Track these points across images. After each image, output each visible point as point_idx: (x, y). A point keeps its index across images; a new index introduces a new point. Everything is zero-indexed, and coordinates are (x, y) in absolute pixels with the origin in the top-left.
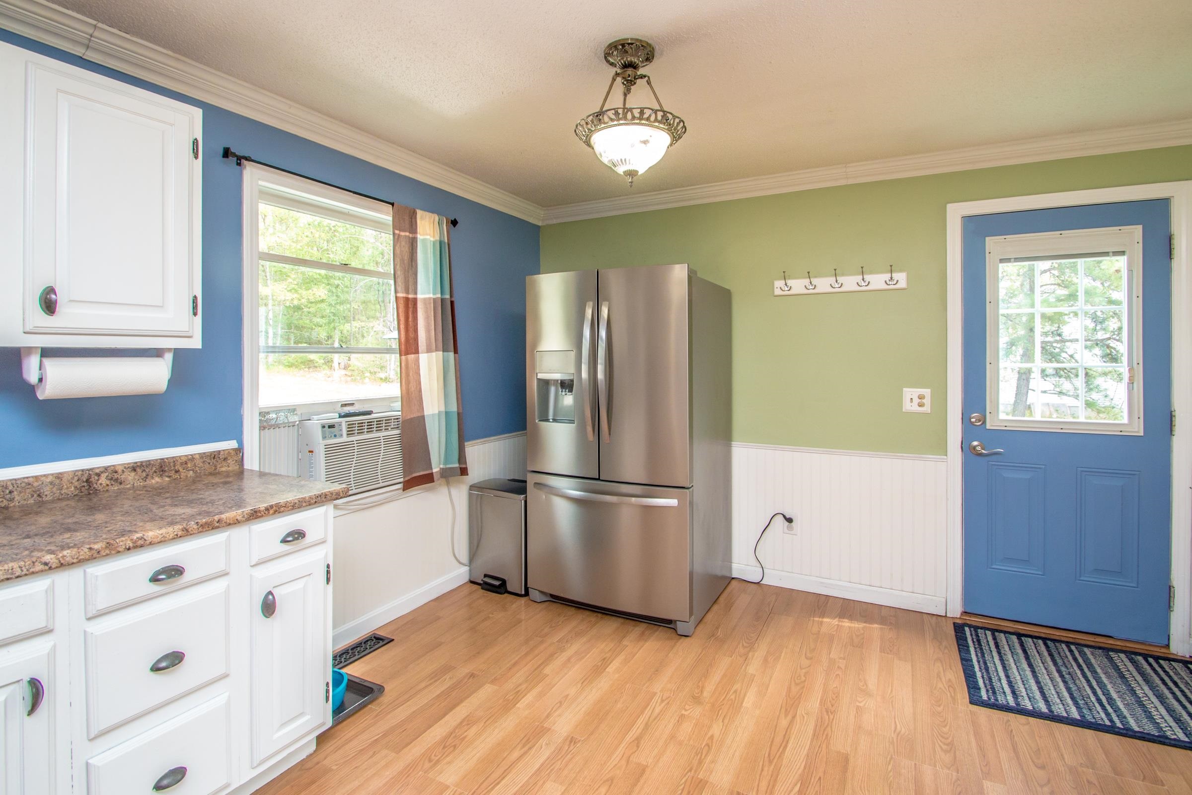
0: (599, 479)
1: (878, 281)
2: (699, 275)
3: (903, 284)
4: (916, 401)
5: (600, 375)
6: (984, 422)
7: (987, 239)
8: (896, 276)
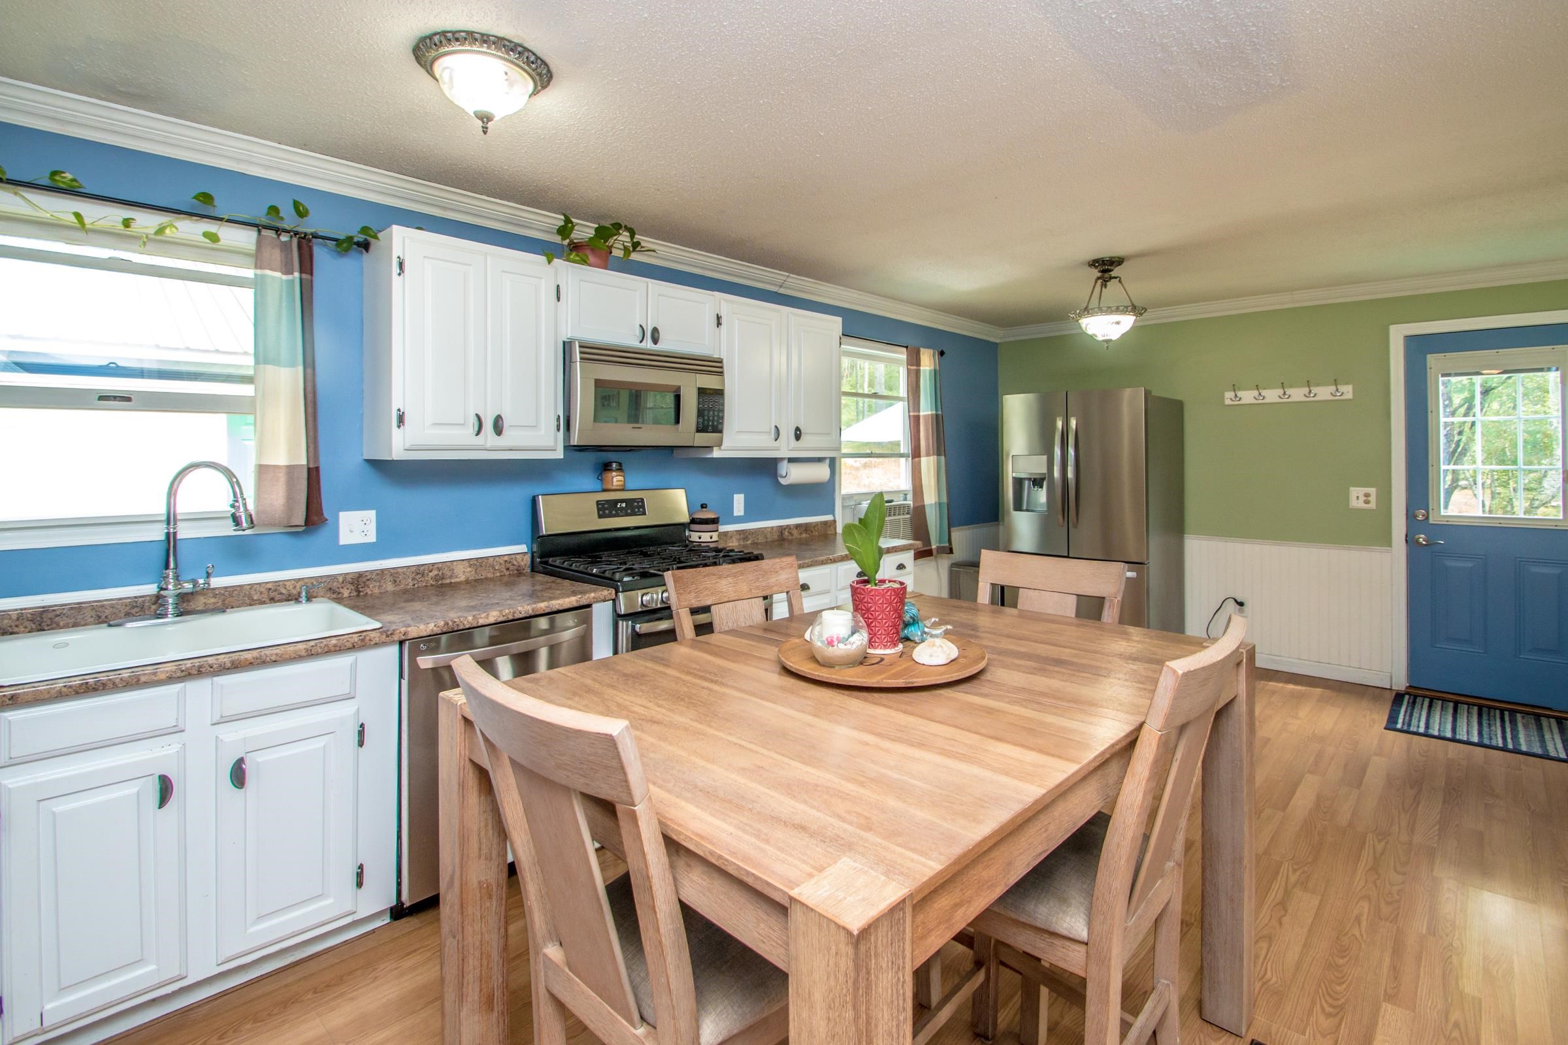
0: (1068, 557)
1: (1324, 393)
2: (1154, 394)
3: (1349, 396)
4: (1362, 498)
5: (1071, 474)
6: (1427, 518)
7: (1429, 356)
8: (1342, 388)
